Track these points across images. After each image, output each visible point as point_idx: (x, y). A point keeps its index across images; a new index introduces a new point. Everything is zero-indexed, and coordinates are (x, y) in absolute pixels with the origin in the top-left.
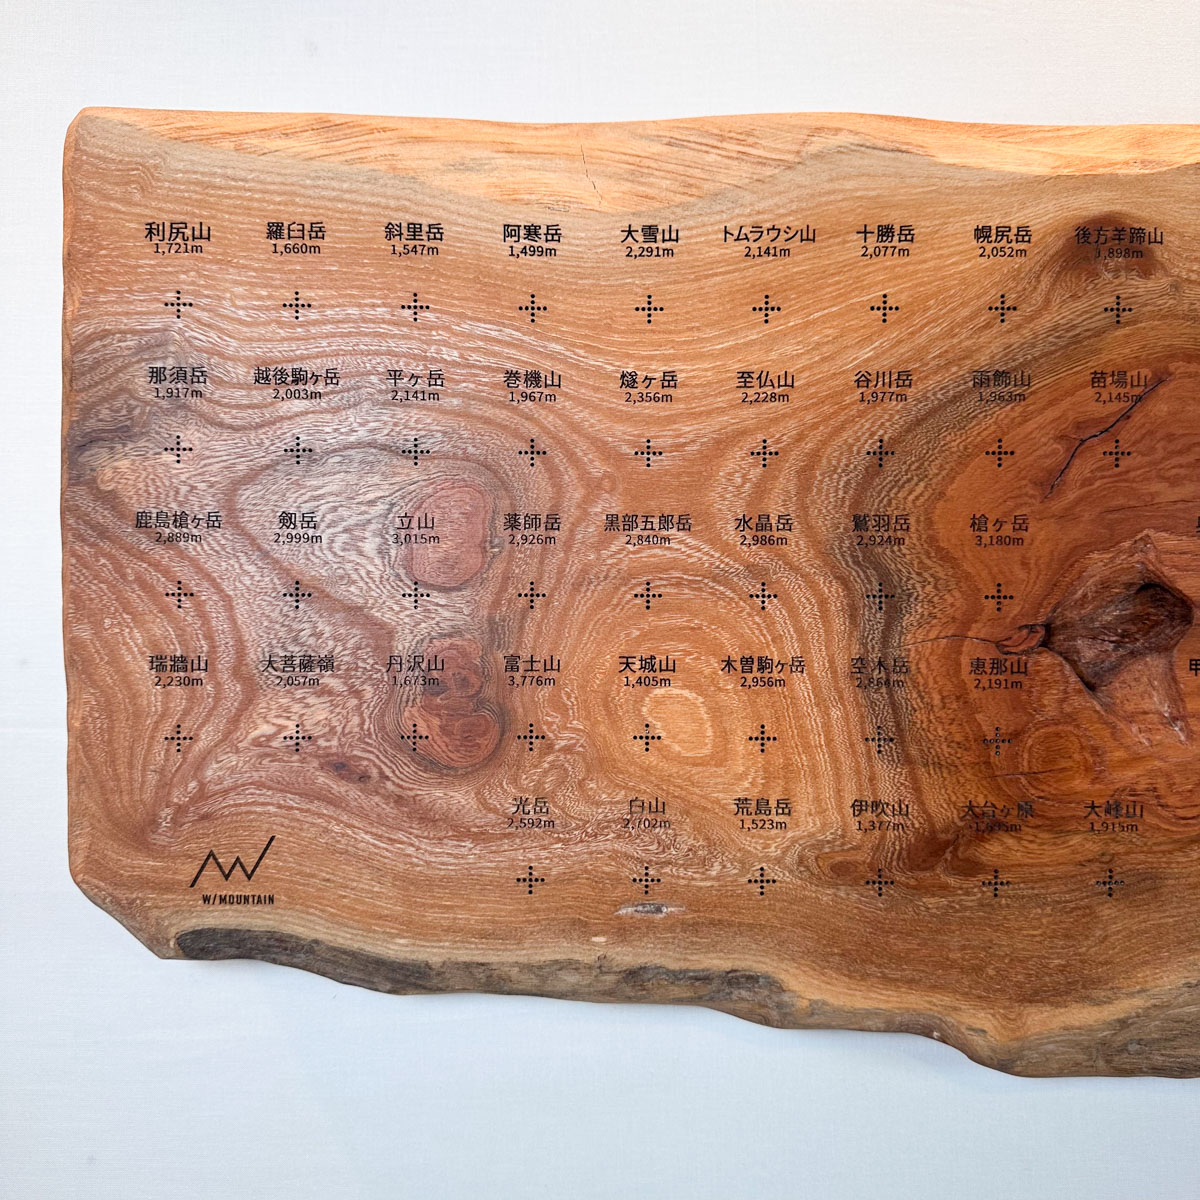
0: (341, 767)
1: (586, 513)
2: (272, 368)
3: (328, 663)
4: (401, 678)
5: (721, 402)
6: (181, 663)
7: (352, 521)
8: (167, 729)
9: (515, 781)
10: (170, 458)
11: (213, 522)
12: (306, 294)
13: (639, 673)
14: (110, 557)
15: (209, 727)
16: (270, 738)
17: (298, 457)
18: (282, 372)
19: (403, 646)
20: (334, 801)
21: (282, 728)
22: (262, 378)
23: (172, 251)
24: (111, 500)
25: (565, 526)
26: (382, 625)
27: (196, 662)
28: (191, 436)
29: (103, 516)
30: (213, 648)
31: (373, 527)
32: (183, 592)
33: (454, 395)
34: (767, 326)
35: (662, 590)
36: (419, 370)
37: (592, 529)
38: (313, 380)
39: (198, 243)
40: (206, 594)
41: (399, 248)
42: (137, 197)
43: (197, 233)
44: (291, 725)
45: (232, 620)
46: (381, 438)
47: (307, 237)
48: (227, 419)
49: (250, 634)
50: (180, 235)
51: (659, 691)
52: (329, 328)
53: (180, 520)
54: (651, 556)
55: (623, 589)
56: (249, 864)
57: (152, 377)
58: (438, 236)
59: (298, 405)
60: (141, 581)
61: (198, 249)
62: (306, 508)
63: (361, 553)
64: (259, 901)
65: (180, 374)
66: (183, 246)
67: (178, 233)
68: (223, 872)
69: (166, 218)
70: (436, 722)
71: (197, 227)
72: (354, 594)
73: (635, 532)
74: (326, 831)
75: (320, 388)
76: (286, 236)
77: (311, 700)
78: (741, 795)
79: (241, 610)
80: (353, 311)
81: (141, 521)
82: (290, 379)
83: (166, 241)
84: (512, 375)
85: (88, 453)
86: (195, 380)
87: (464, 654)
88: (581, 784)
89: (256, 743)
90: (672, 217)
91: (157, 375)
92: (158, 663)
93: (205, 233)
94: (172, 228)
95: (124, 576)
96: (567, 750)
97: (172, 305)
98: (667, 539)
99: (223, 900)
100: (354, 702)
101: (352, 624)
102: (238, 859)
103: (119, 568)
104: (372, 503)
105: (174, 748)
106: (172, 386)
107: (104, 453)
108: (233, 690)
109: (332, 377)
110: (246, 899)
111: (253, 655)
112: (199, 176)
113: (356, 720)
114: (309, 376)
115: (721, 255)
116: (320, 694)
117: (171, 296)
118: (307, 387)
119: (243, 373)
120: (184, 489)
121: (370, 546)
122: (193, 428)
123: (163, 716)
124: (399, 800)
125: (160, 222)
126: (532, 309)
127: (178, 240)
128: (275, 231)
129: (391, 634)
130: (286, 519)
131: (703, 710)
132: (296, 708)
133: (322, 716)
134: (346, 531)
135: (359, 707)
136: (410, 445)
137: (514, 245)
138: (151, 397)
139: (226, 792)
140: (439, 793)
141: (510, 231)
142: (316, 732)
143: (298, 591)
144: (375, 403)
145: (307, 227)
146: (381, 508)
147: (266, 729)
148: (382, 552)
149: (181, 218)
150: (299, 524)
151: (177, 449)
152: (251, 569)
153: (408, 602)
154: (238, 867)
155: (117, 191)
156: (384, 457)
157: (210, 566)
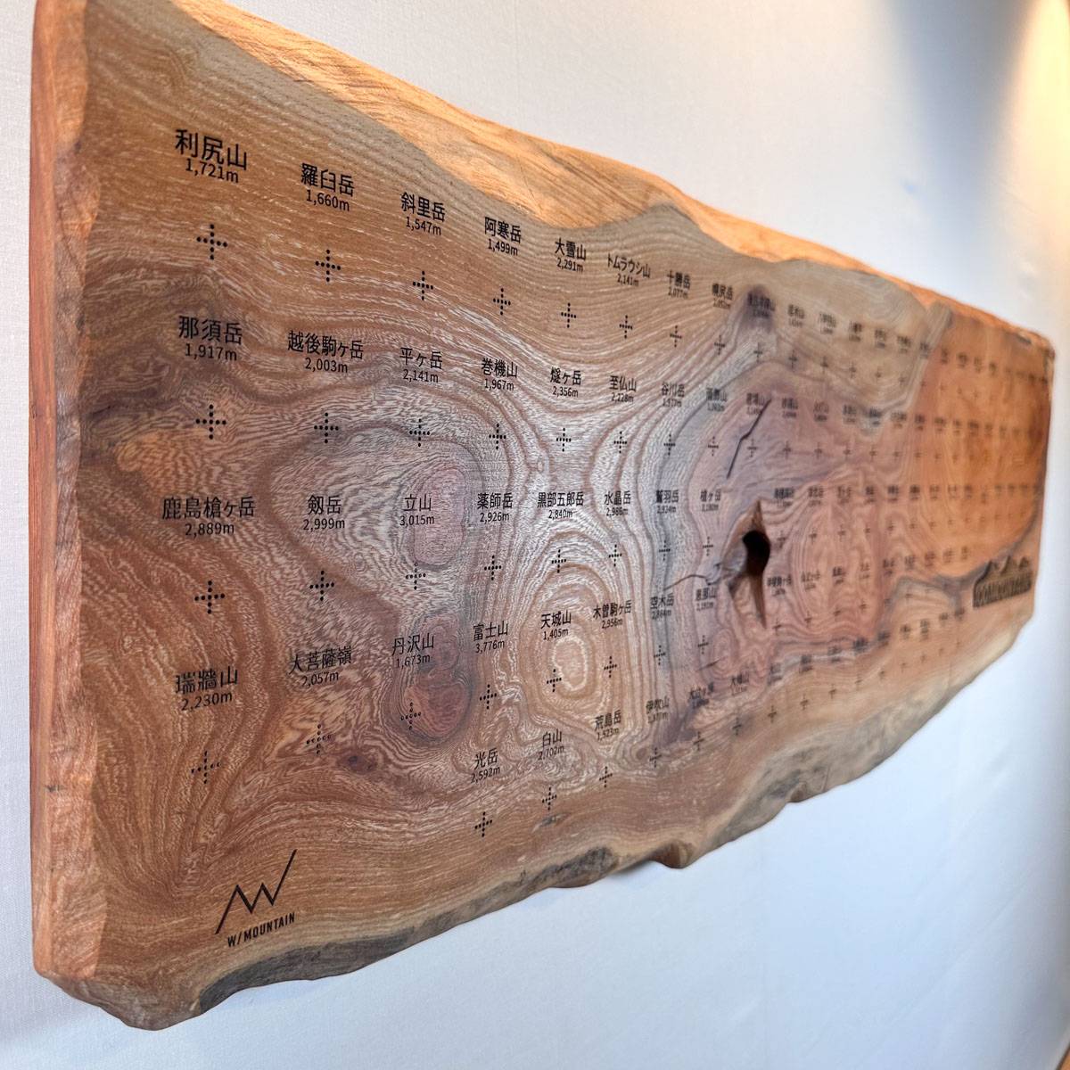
0: (355, 761)
1: (527, 492)
2: (305, 334)
3: (346, 655)
4: (403, 659)
5: (601, 400)
6: (209, 678)
7: (369, 505)
8: (194, 759)
9: (476, 740)
10: (201, 432)
11: (247, 507)
12: (338, 255)
13: (552, 628)
14: (133, 559)
15: (238, 747)
16: (294, 745)
17: (326, 435)
18: (314, 338)
19: (405, 628)
20: (348, 797)
21: (305, 732)
22: (295, 343)
23: (207, 174)
24: (131, 483)
25: (515, 504)
26: (390, 609)
27: (226, 674)
28: (226, 407)
29: (126, 506)
30: (243, 656)
31: (387, 509)
32: (214, 594)
33: (449, 378)
34: (627, 340)
35: (567, 555)
36: (424, 350)
37: (530, 506)
38: (341, 351)
39: (233, 169)
40: (236, 592)
41: (412, 222)
42: (167, 91)
43: (233, 157)
44: (313, 726)
45: (262, 621)
46: (394, 417)
47: (338, 190)
48: (262, 389)
49: (279, 632)
50: (215, 155)
51: (561, 641)
52: (354, 296)
53: (213, 507)
54: (562, 527)
55: (546, 557)
56: (272, 887)
57: (183, 329)
58: (441, 216)
59: (328, 378)
60: (168, 586)
61: (233, 177)
62: (332, 490)
63: (376, 537)
64: (282, 924)
65: (214, 329)
66: (218, 170)
67: (212, 151)
68: (247, 904)
69: (200, 128)
70: (427, 697)
71: (233, 149)
72: (368, 579)
73: (555, 507)
74: (340, 829)
75: (347, 360)
76: (319, 184)
77: (331, 697)
78: (598, 715)
79: (272, 607)
80: (375, 281)
81: (170, 509)
82: (321, 347)
83: (199, 158)
84: (487, 363)
85: (105, 423)
86: (230, 338)
87: (447, 629)
88: (516, 730)
89: (282, 754)
90: (583, 238)
91: (188, 326)
92: (185, 683)
93: (241, 159)
94: (206, 144)
95: (148, 581)
96: (509, 703)
97: (205, 241)
98: (570, 513)
99: (247, 935)
100: (366, 690)
101: (366, 611)
102: (263, 885)
103: (143, 572)
104: (385, 485)
105: (200, 781)
106: (205, 342)
107: (126, 422)
108: (262, 698)
109: (357, 349)
110: (269, 925)
111: (282, 657)
112: (235, 86)
113: (367, 709)
114: (338, 346)
115: (607, 278)
116: (337, 689)
117: (204, 230)
118: (335, 358)
119: (277, 336)
120: (217, 470)
121: (383, 529)
122: (227, 397)
123: (189, 746)
124: (398, 780)
125: (194, 133)
126: (502, 303)
127: (213, 161)
128: (309, 174)
129: (396, 617)
130: (315, 503)
131: (583, 651)
132: (319, 708)
133: (339, 710)
134: (365, 514)
135: (369, 695)
136: (416, 425)
137: (492, 238)
138: (182, 353)
139: (253, 815)
140: (426, 765)
141: (490, 224)
142: (336, 728)
143: (324, 581)
144: (392, 381)
145: (338, 178)
146: (392, 490)
147: (291, 736)
148: (392, 535)
149: (217, 134)
150: (325, 509)
151: (208, 422)
152: (281, 560)
153: (410, 584)
154: (263, 895)
155: (144, 75)
156: (396, 438)
157: (242, 560)
